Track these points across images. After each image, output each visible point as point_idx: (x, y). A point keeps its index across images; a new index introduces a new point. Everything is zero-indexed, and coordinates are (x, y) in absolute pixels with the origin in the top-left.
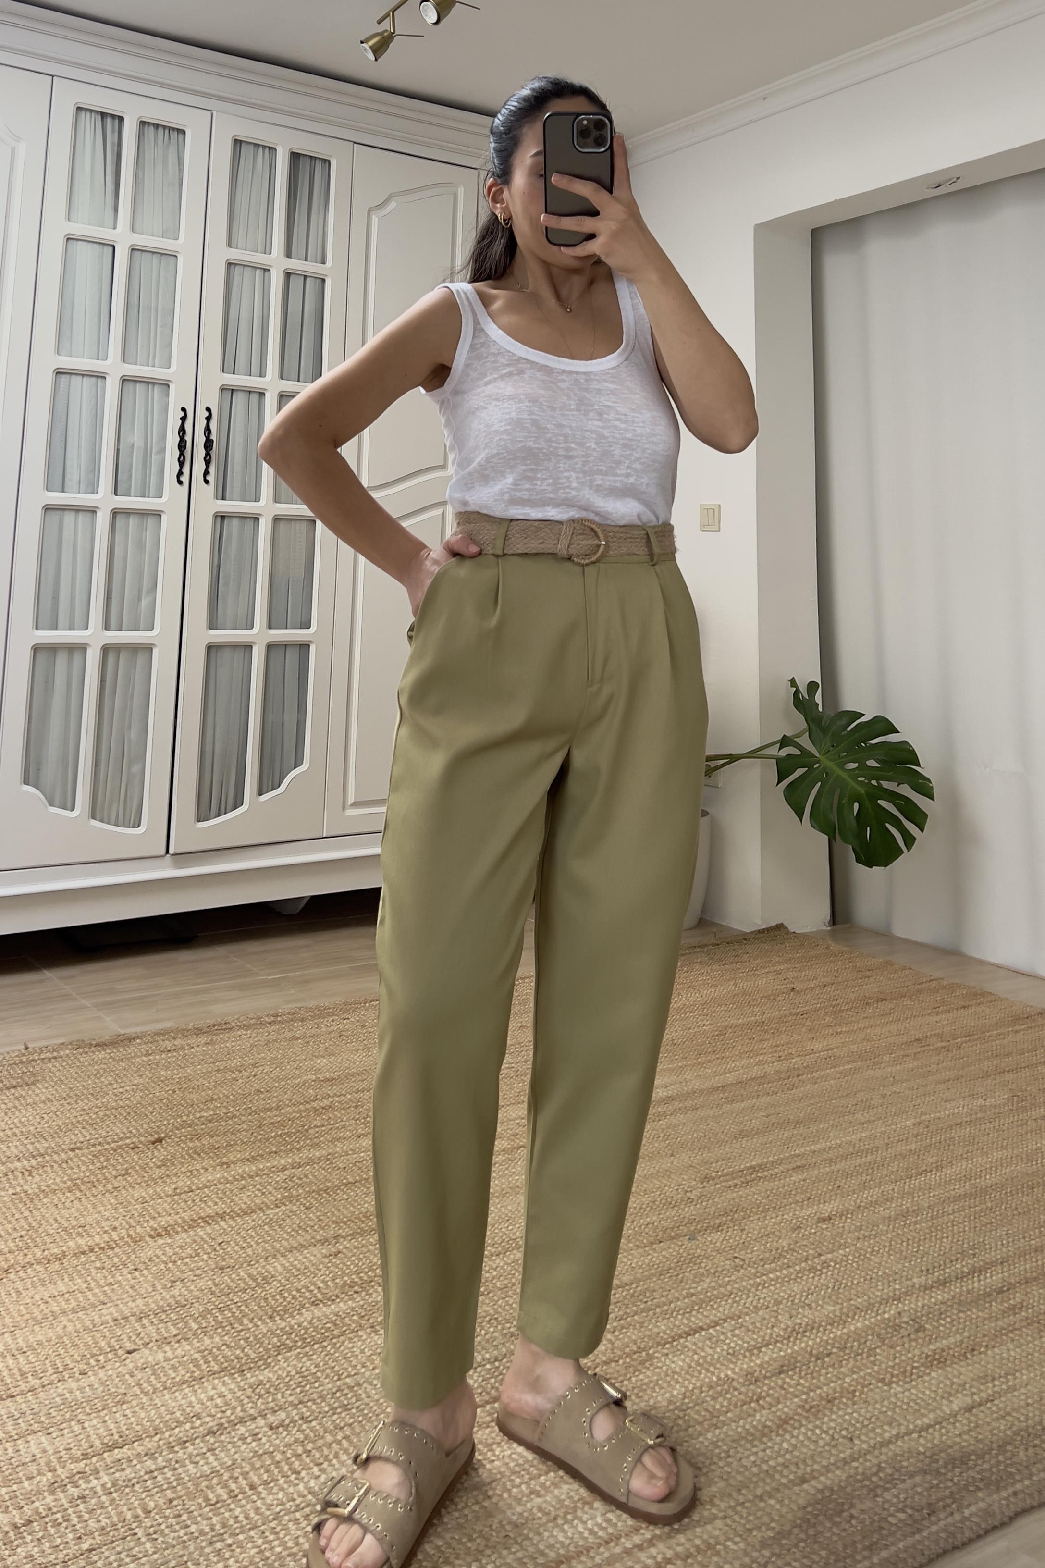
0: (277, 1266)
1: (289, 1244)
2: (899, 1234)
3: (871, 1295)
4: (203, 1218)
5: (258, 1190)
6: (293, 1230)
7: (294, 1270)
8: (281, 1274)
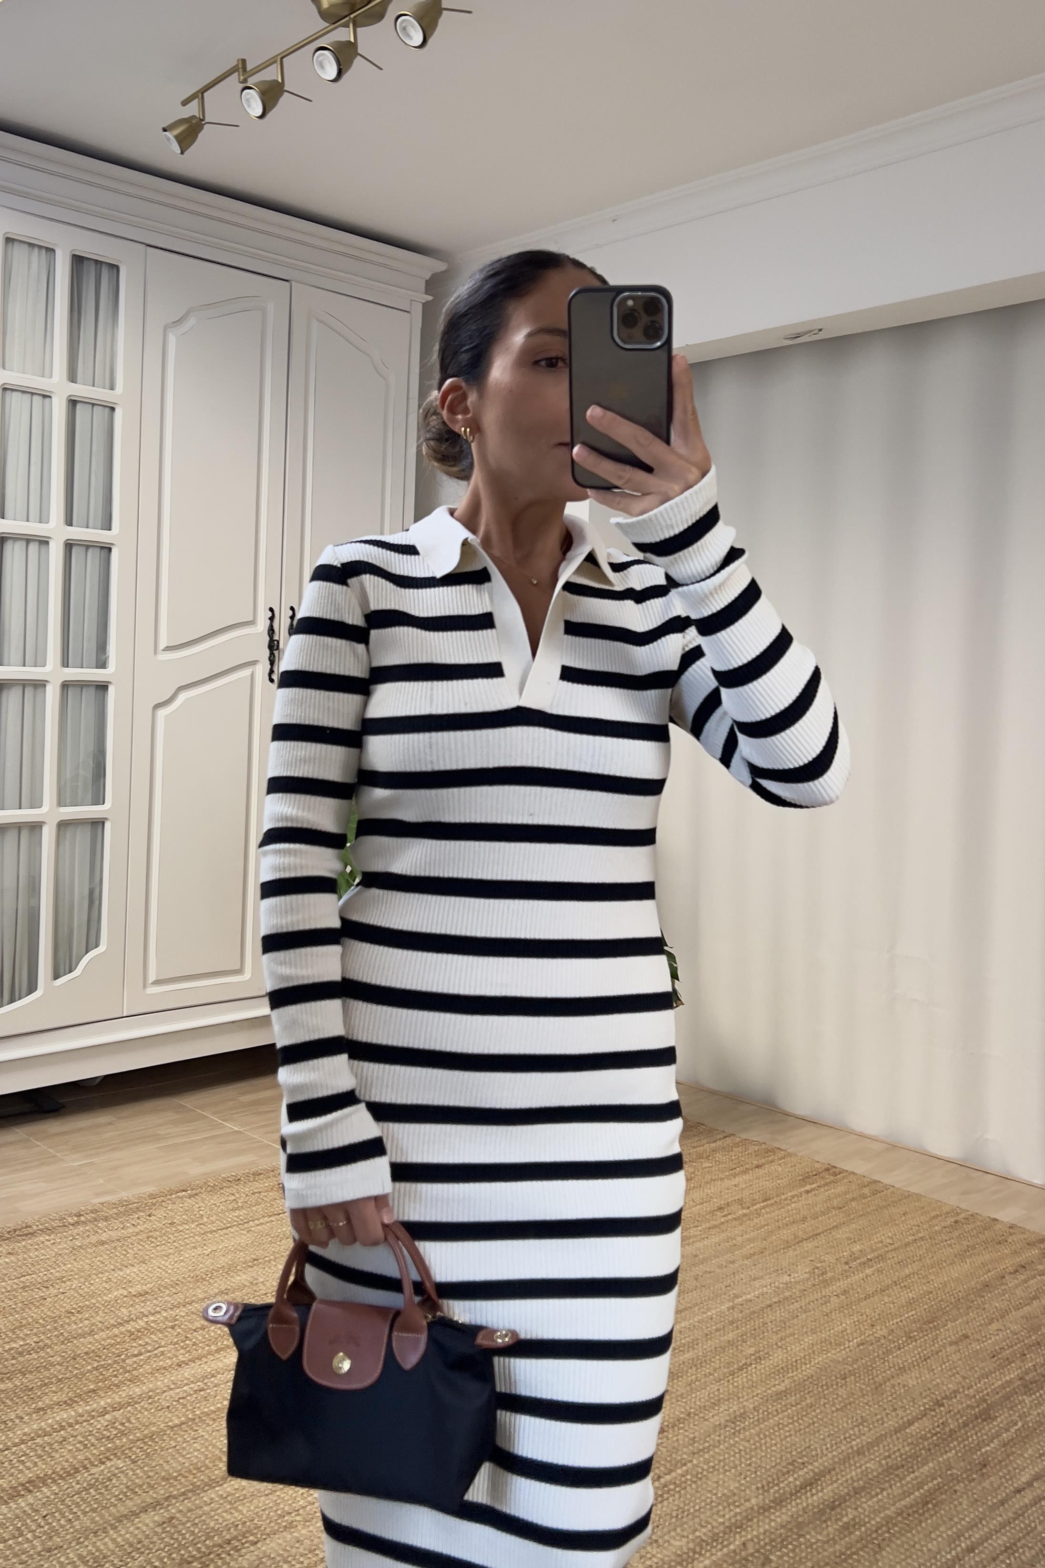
0: (105, 1544)
1: (118, 1511)
2: (733, 1445)
3: (715, 1524)
4: (23, 1485)
5: (80, 1442)
6: (121, 1492)
7: (126, 1546)
8: (113, 1552)
